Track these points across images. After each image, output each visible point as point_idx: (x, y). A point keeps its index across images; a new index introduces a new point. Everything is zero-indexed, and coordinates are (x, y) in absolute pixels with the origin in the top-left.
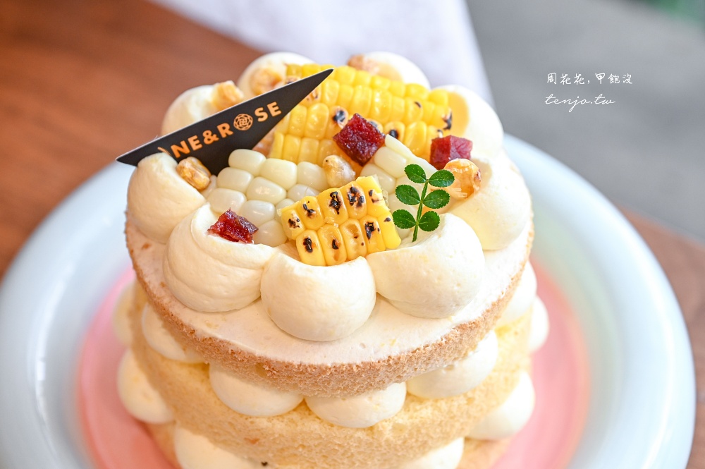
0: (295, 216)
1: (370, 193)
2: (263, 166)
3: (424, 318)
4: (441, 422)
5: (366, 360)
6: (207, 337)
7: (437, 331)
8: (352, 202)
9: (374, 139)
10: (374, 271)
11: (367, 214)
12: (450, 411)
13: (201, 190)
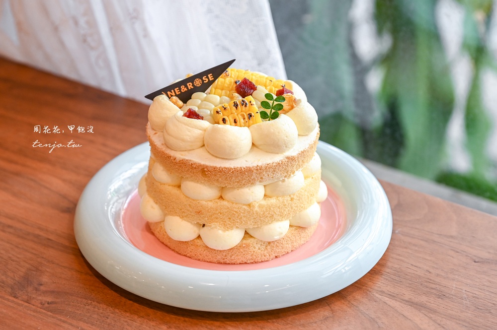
0: (219, 110)
1: (250, 102)
2: (206, 97)
3: (272, 153)
4: (280, 206)
5: (248, 166)
6: (181, 159)
7: (278, 158)
8: (242, 105)
9: (252, 87)
10: (251, 132)
11: (249, 111)
12: (283, 202)
13: (180, 108)
